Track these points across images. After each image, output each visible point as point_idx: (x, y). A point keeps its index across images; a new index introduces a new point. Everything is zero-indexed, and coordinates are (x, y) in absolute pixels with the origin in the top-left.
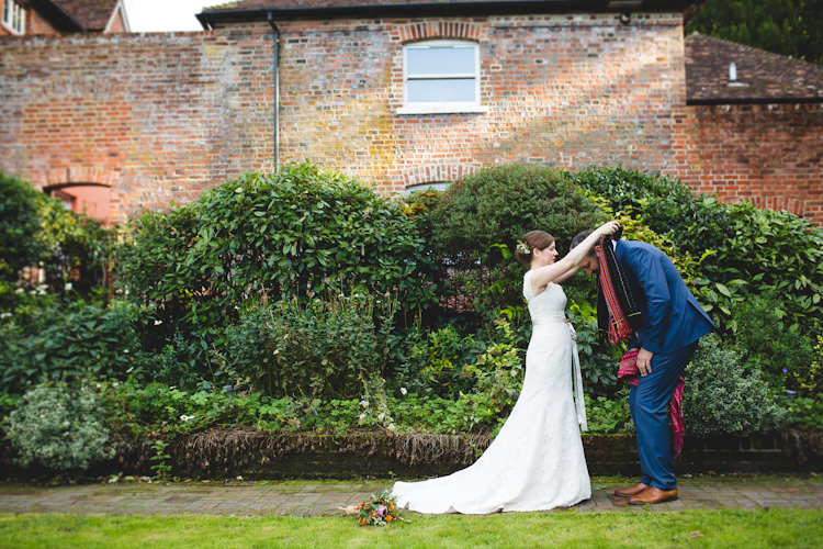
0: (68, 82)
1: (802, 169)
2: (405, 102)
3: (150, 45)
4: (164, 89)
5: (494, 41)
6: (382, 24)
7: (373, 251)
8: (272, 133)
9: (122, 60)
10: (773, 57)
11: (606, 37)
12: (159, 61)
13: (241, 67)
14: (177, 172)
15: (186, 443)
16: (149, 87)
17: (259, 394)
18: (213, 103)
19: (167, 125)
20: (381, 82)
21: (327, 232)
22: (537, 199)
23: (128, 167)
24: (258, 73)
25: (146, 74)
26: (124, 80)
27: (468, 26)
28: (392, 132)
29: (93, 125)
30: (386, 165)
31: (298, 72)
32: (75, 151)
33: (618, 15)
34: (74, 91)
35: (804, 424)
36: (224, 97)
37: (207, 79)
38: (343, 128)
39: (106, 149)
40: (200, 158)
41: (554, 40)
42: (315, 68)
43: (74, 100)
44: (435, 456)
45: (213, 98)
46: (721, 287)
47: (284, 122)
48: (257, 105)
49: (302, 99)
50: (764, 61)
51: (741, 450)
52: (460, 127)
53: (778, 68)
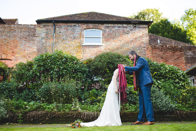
0: (3, 35)
1: (175, 60)
2: (84, 42)
3: (24, 27)
4: (27, 37)
5: (105, 30)
6: (79, 25)
7: (76, 71)
8: (52, 49)
9: (17, 30)
10: (167, 39)
11: (131, 29)
12: (26, 31)
13: (46, 33)
14: (29, 57)
15: (27, 114)
16: (23, 37)
17: (47, 103)
18: (38, 41)
19: (27, 46)
20: (79, 38)
21: (65, 66)
22: (116, 59)
23: (17, 55)
24: (50, 35)
25: (23, 34)
26: (17, 35)
27: (99, 26)
28: (81, 49)
29: (8, 45)
30: (79, 57)
31: (59, 35)
32: (4, 51)
33: (133, 25)
34: (5, 37)
35: (179, 109)
36: (41, 40)
37: (37, 35)
38: (69, 48)
39: (11, 51)
40: (35, 54)
41: (119, 30)
42: (63, 34)
43: (4, 39)
44: (90, 118)
45: (39, 40)
46: (159, 81)
47: (55, 46)
48: (49, 42)
49: (60, 41)
50: (165, 40)
51: (165, 116)
52: (97, 48)
53: (169, 41)
